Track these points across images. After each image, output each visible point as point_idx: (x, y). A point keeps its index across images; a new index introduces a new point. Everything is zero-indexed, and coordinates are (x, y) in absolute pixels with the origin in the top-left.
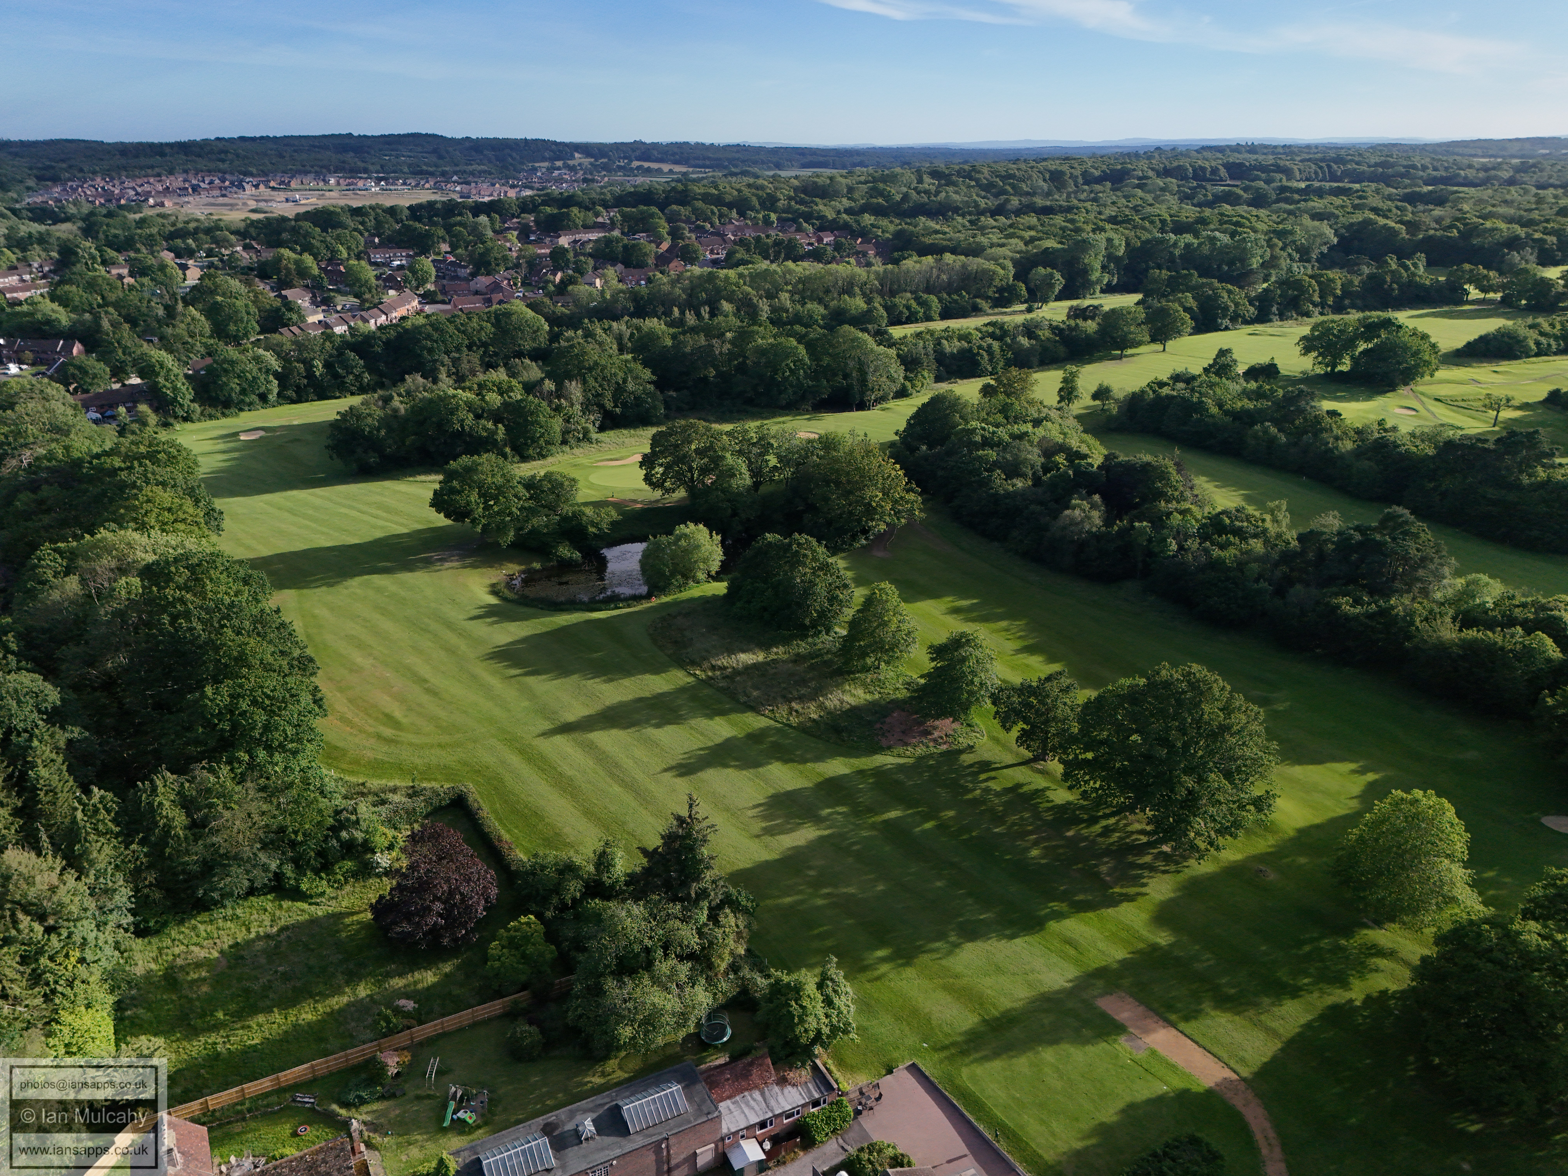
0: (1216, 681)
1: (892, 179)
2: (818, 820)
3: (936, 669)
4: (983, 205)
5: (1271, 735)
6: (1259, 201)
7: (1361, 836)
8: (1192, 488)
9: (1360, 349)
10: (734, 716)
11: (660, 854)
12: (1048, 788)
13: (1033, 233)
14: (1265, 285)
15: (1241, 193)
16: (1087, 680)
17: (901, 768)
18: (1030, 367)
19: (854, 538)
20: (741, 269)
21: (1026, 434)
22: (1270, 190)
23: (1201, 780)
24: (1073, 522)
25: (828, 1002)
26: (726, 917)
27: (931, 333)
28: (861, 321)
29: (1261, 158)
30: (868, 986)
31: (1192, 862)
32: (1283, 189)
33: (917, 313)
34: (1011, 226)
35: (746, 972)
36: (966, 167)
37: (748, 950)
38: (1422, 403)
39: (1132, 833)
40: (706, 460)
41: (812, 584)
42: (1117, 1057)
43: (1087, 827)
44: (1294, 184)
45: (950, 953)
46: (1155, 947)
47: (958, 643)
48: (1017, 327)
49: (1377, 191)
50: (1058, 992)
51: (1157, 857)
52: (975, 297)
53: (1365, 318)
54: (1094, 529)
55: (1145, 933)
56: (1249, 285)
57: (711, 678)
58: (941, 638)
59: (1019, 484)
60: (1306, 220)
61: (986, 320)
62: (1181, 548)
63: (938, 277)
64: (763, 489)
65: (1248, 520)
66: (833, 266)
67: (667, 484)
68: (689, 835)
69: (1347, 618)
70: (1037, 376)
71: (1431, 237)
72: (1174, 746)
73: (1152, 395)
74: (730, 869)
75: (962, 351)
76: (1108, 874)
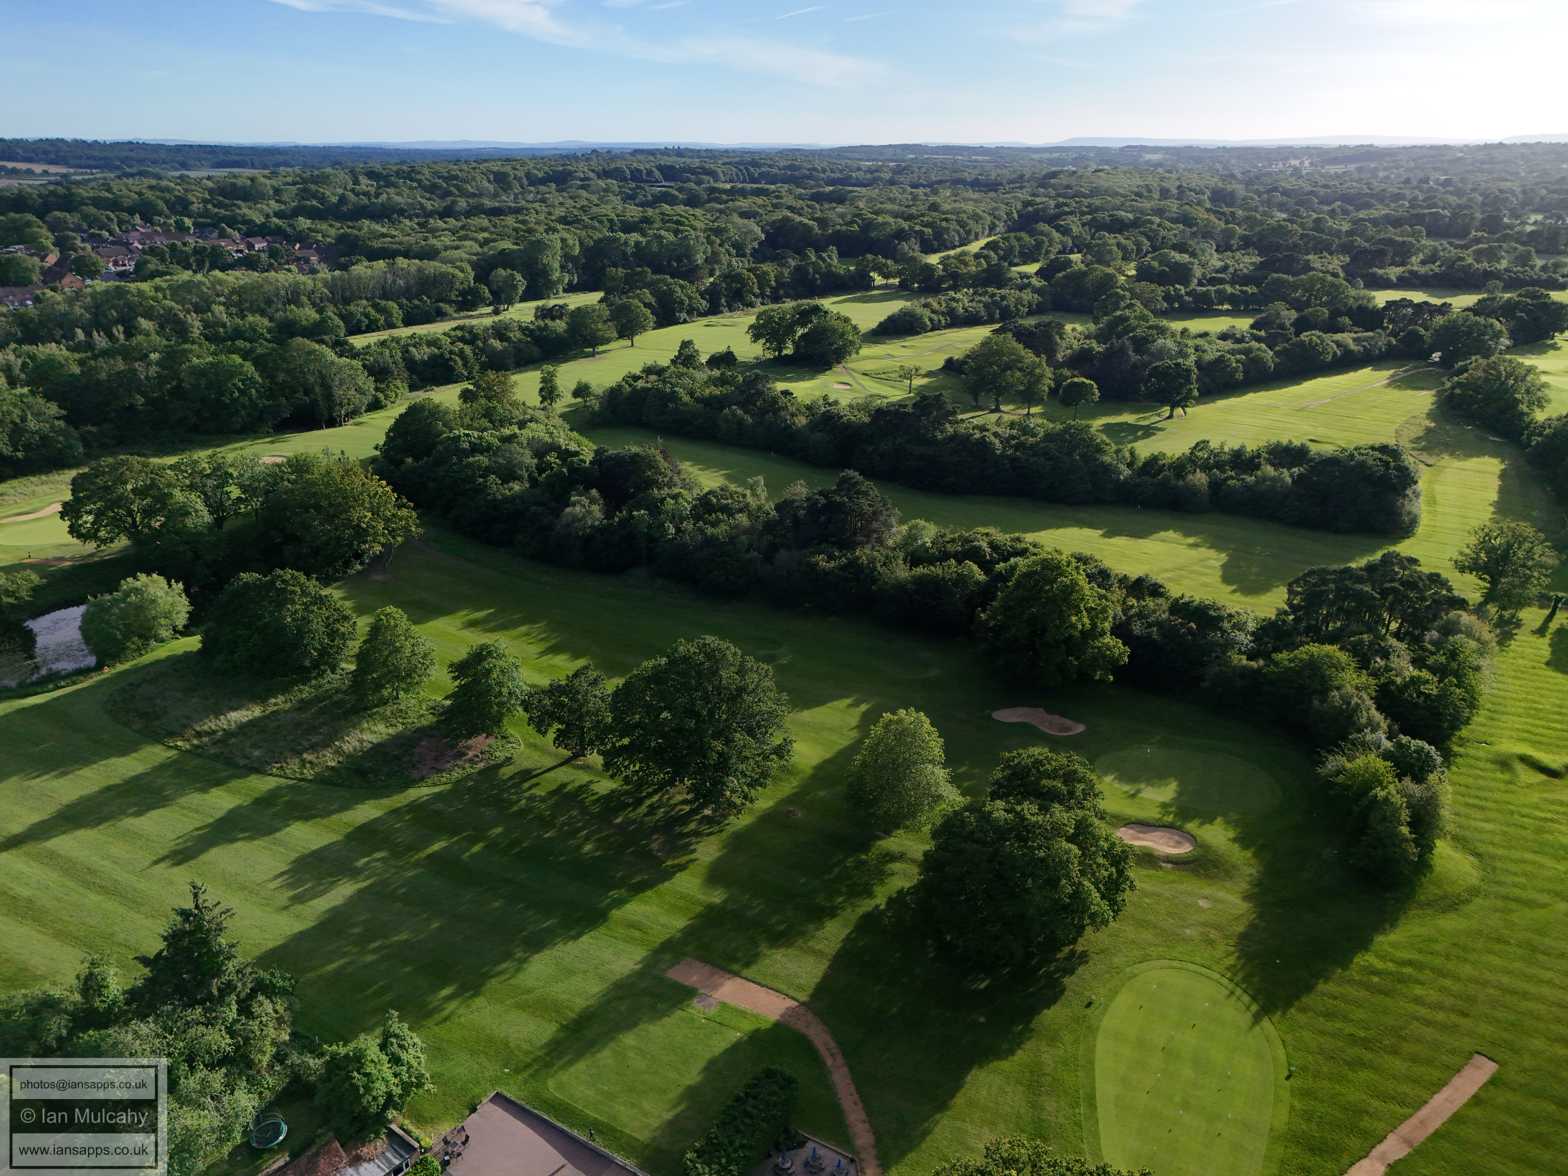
0: (728, 648)
1: (323, 179)
2: (354, 873)
3: (460, 687)
4: (430, 207)
5: (781, 688)
6: (693, 201)
7: (864, 761)
8: (679, 473)
9: (799, 334)
10: (235, 783)
11: (166, 958)
12: (591, 782)
13: (486, 235)
14: (711, 280)
15: (677, 193)
16: (612, 670)
17: (437, 797)
18: (507, 370)
19: (347, 564)
20: (157, 280)
21: (514, 436)
22: (700, 190)
23: (728, 741)
24: (576, 519)
25: (395, 1060)
26: (261, 1004)
27: (397, 340)
28: (315, 332)
29: (688, 161)
30: (437, 1029)
31: (732, 819)
32: (713, 190)
33: (377, 320)
34: (463, 228)
35: (294, 1058)
36: (405, 168)
37: (293, 1034)
38: (854, 378)
39: (676, 805)
40: (148, 500)
41: (306, 621)
42: (692, 1020)
43: (633, 811)
44: (721, 186)
45: (519, 970)
46: (710, 908)
47: (480, 656)
48: (486, 329)
49: (790, 192)
50: (629, 976)
51: (701, 822)
52: (438, 301)
53: (799, 306)
54: (597, 523)
55: (701, 897)
56: (698, 280)
57: (197, 747)
58: (462, 654)
59: (516, 487)
60: (736, 218)
61: (454, 324)
62: (678, 530)
63: (394, 282)
64: (228, 525)
65: (732, 497)
66: (272, 274)
67: (102, 534)
68: (199, 928)
69: (826, 573)
70: (515, 378)
71: (838, 231)
72: (700, 715)
73: (629, 389)
74: (257, 953)
75: (433, 358)
76: (658, 851)
